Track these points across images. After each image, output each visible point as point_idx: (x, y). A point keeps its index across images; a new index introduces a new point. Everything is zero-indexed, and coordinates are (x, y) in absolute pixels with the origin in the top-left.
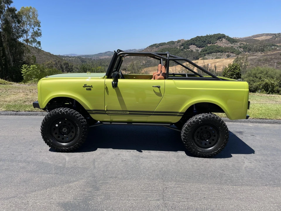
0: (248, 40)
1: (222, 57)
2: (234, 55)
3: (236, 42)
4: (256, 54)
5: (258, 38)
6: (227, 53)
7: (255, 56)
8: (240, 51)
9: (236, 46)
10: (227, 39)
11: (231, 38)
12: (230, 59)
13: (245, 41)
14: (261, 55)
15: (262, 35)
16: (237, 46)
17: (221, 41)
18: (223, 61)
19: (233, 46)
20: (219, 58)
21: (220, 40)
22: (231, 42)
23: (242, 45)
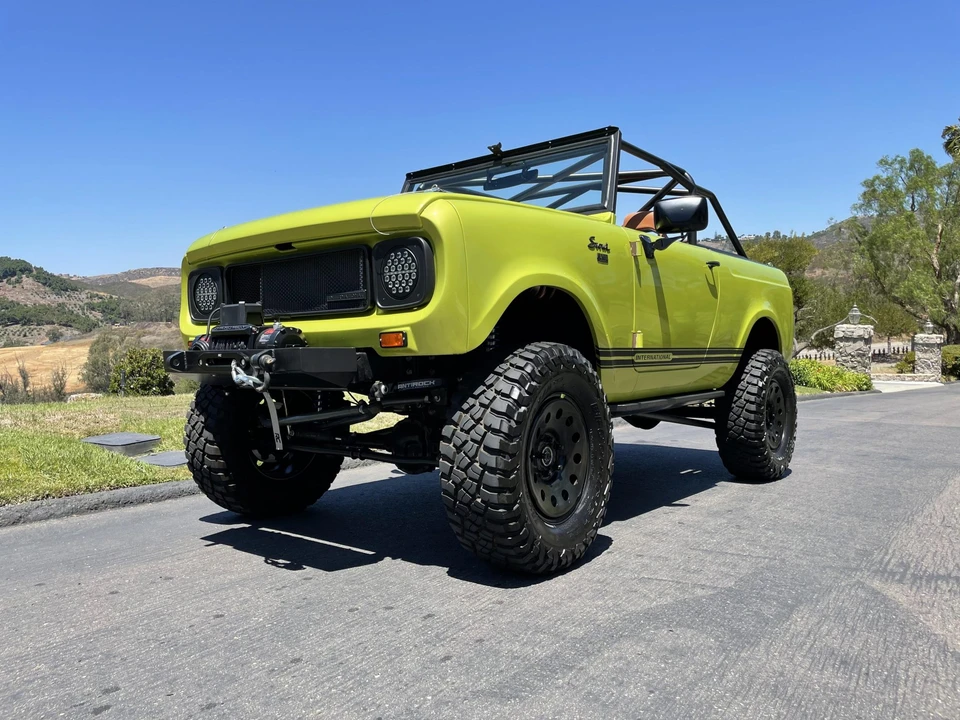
0: (114, 284)
1: (32, 341)
2: (76, 332)
3: (74, 290)
4: (151, 329)
5: (143, 281)
6: (48, 328)
7: (150, 333)
8: (93, 318)
9: (75, 302)
10: (37, 278)
11: (52, 275)
12: (63, 346)
13: (105, 288)
14: (169, 330)
15: (155, 272)
16: (81, 303)
17: (17, 285)
18: (39, 352)
19: (63, 303)
20: (18, 344)
21: (13, 279)
22: (53, 289)
23: (96, 301)
